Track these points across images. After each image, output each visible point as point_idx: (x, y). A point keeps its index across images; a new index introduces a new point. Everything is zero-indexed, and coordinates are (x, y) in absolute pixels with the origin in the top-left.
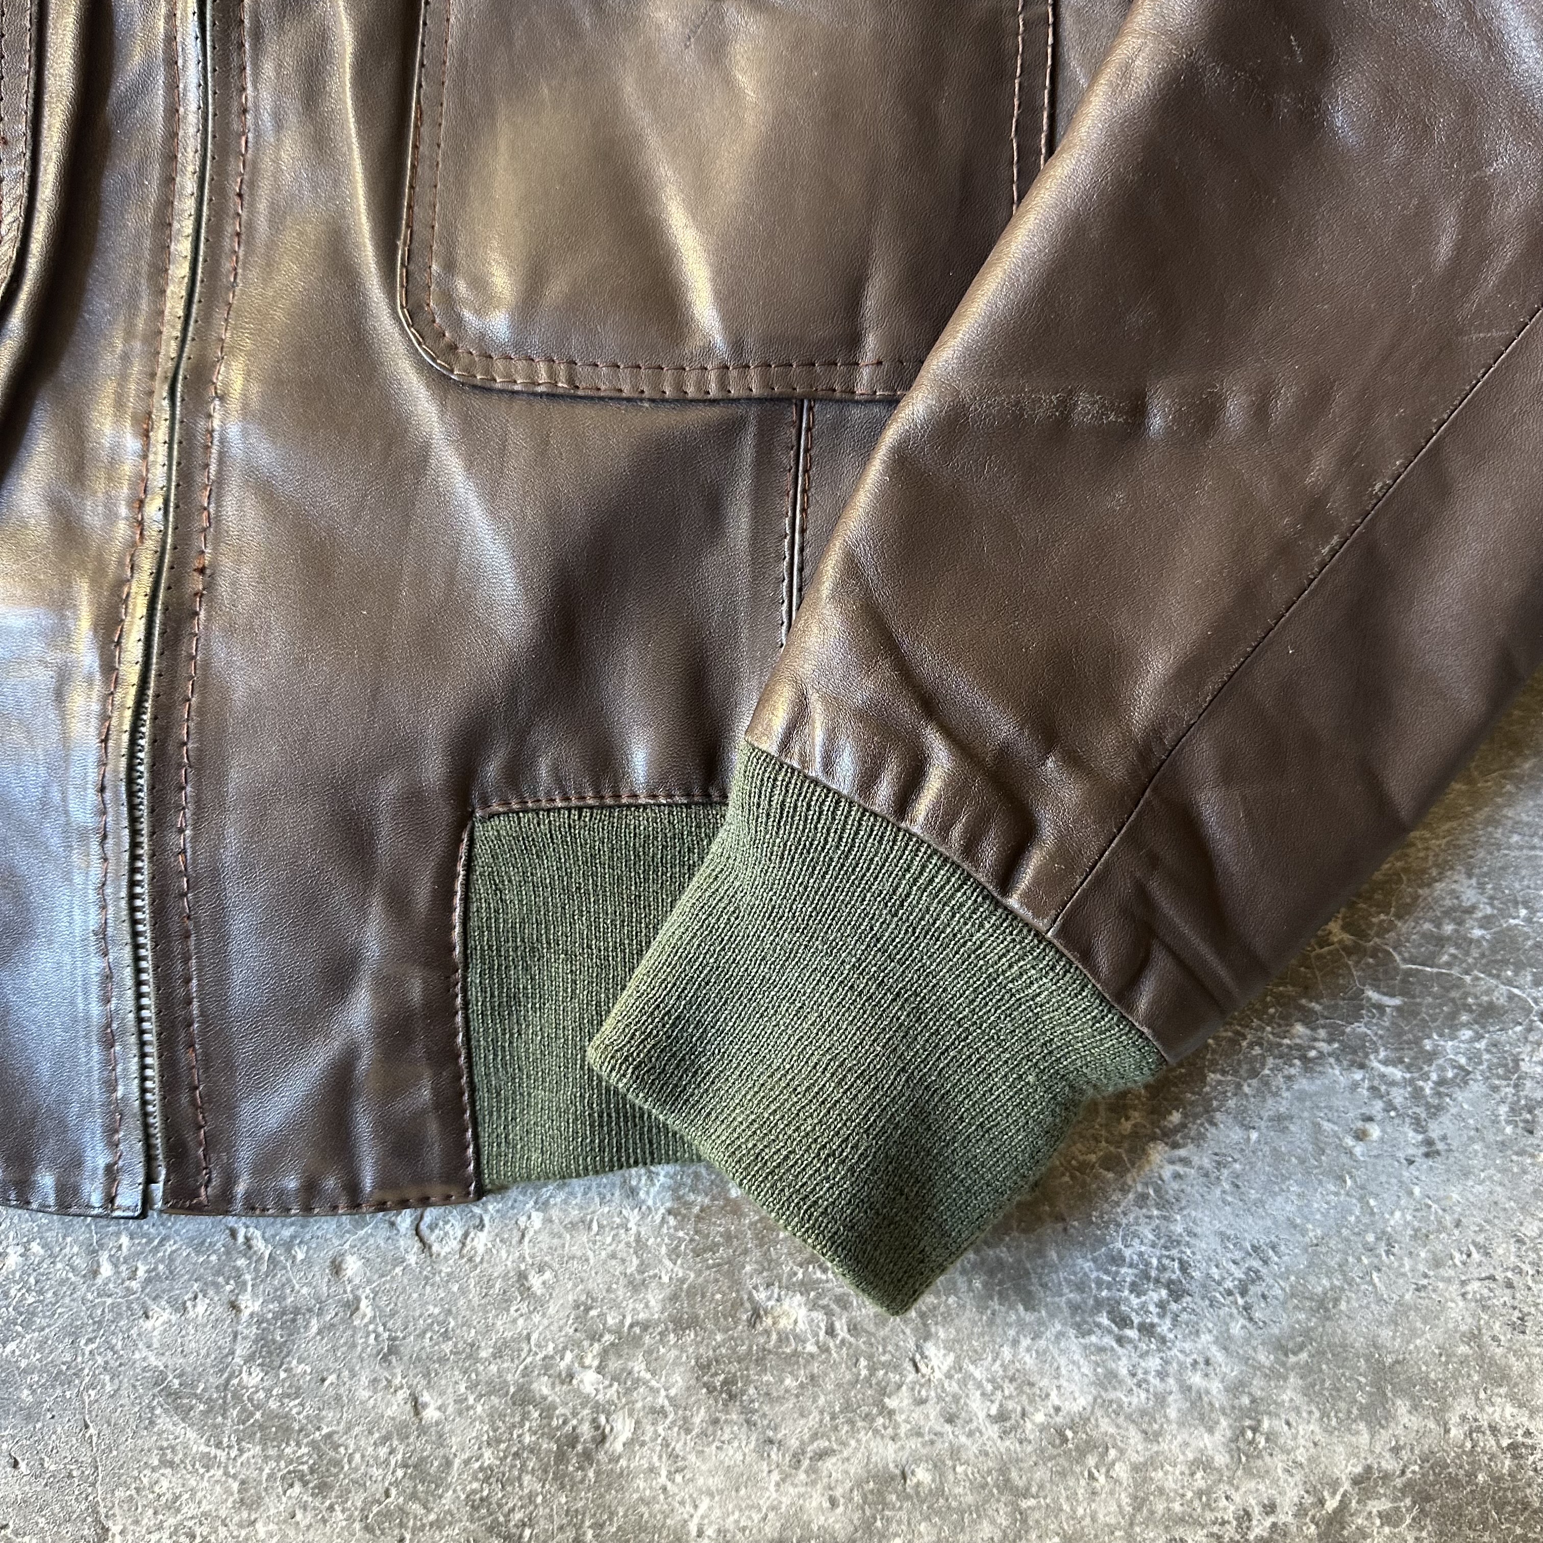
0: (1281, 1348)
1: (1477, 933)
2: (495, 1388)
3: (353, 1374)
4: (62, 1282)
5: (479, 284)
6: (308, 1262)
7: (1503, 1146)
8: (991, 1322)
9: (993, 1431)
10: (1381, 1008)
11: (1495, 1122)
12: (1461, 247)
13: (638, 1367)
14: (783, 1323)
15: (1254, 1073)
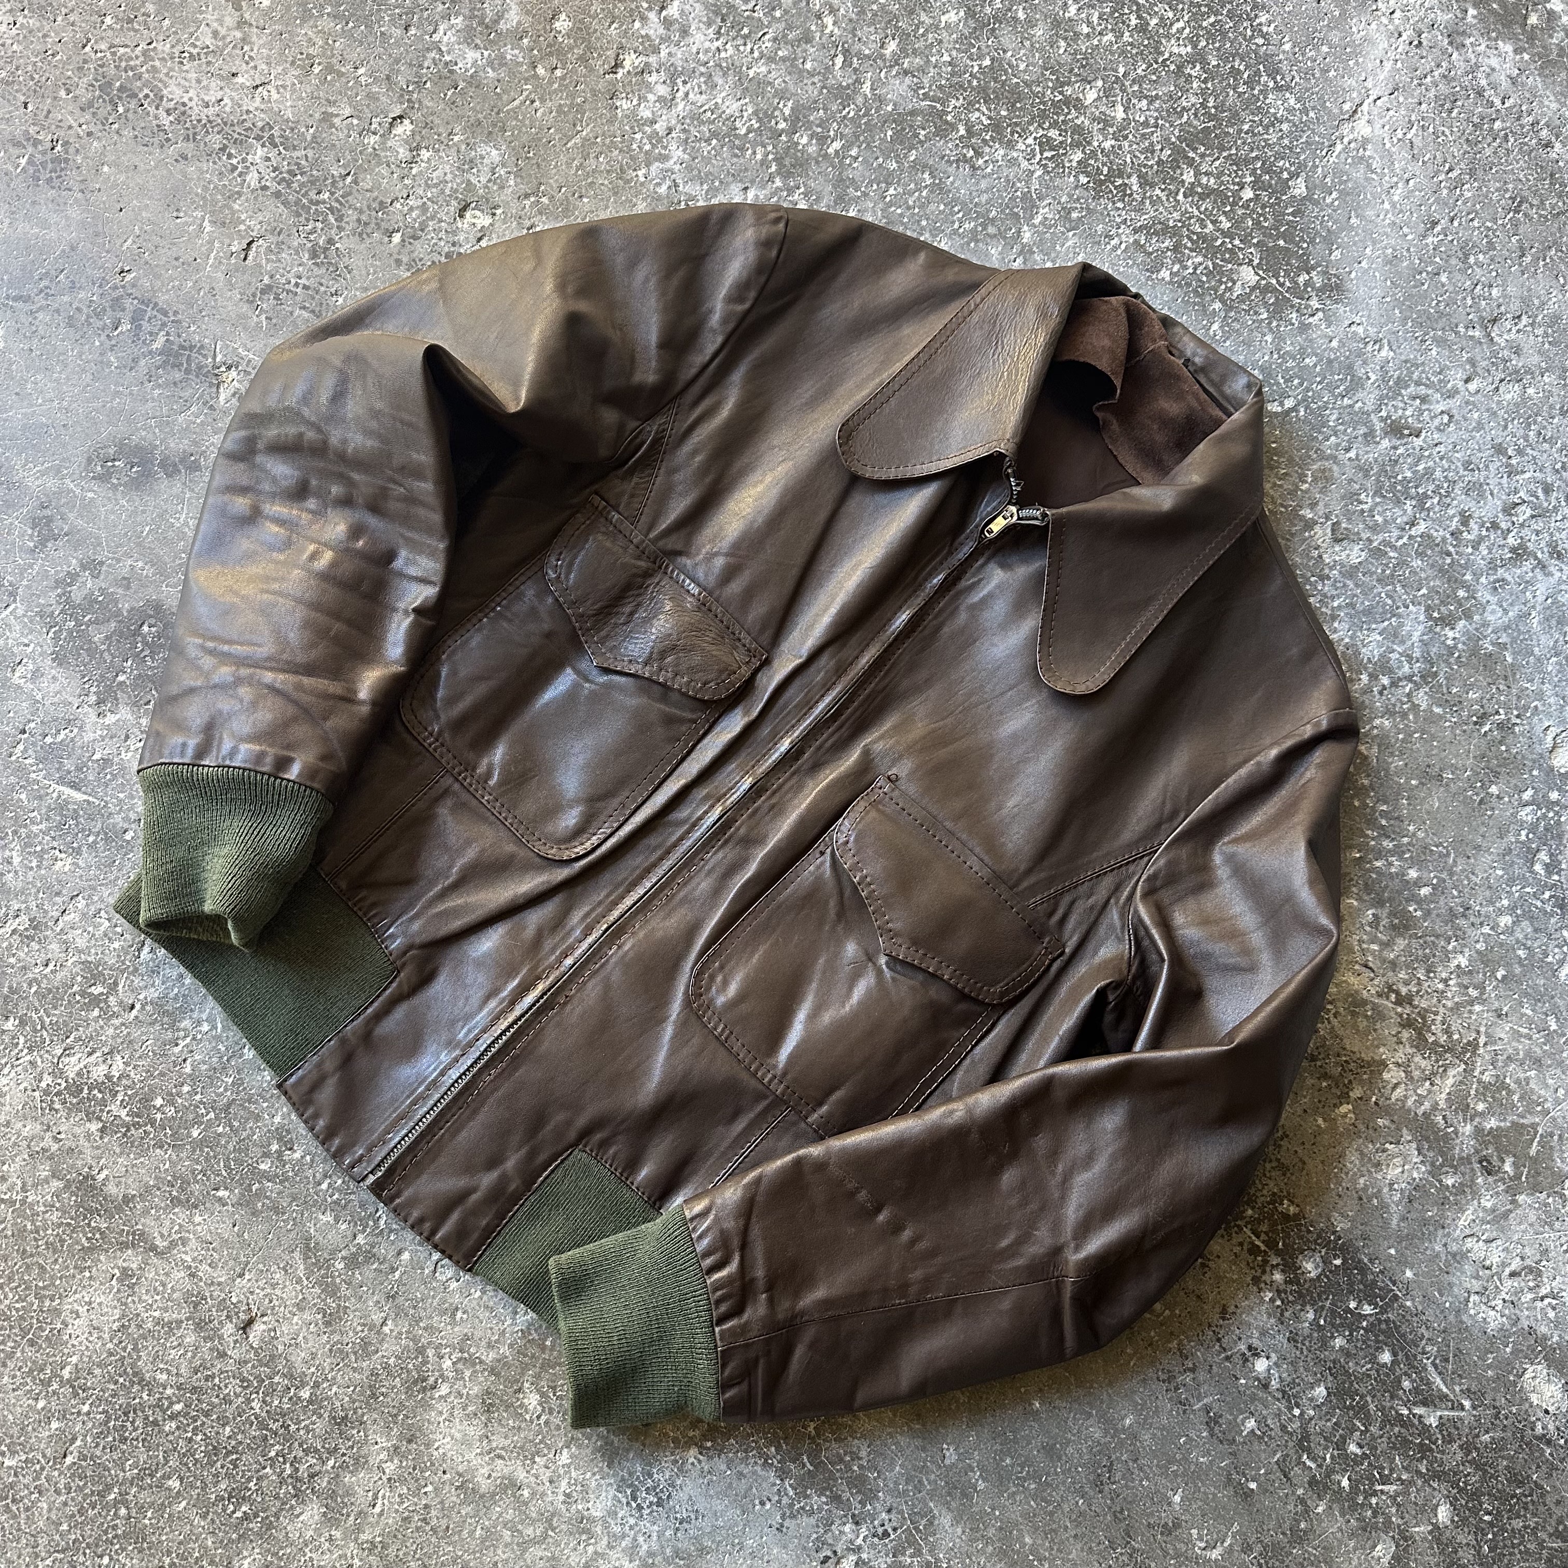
0: (677, 1553)
1: (855, 1468)
2: (415, 1340)
3: (373, 1293)
4: (307, 1177)
5: (726, 983)
6: (393, 1242)
7: (805, 1548)
8: (592, 1460)
9: (561, 1498)
10: (804, 1466)
11: (809, 1537)
12: (1009, 1247)
13: (467, 1374)
14: (525, 1401)
15: (746, 1451)
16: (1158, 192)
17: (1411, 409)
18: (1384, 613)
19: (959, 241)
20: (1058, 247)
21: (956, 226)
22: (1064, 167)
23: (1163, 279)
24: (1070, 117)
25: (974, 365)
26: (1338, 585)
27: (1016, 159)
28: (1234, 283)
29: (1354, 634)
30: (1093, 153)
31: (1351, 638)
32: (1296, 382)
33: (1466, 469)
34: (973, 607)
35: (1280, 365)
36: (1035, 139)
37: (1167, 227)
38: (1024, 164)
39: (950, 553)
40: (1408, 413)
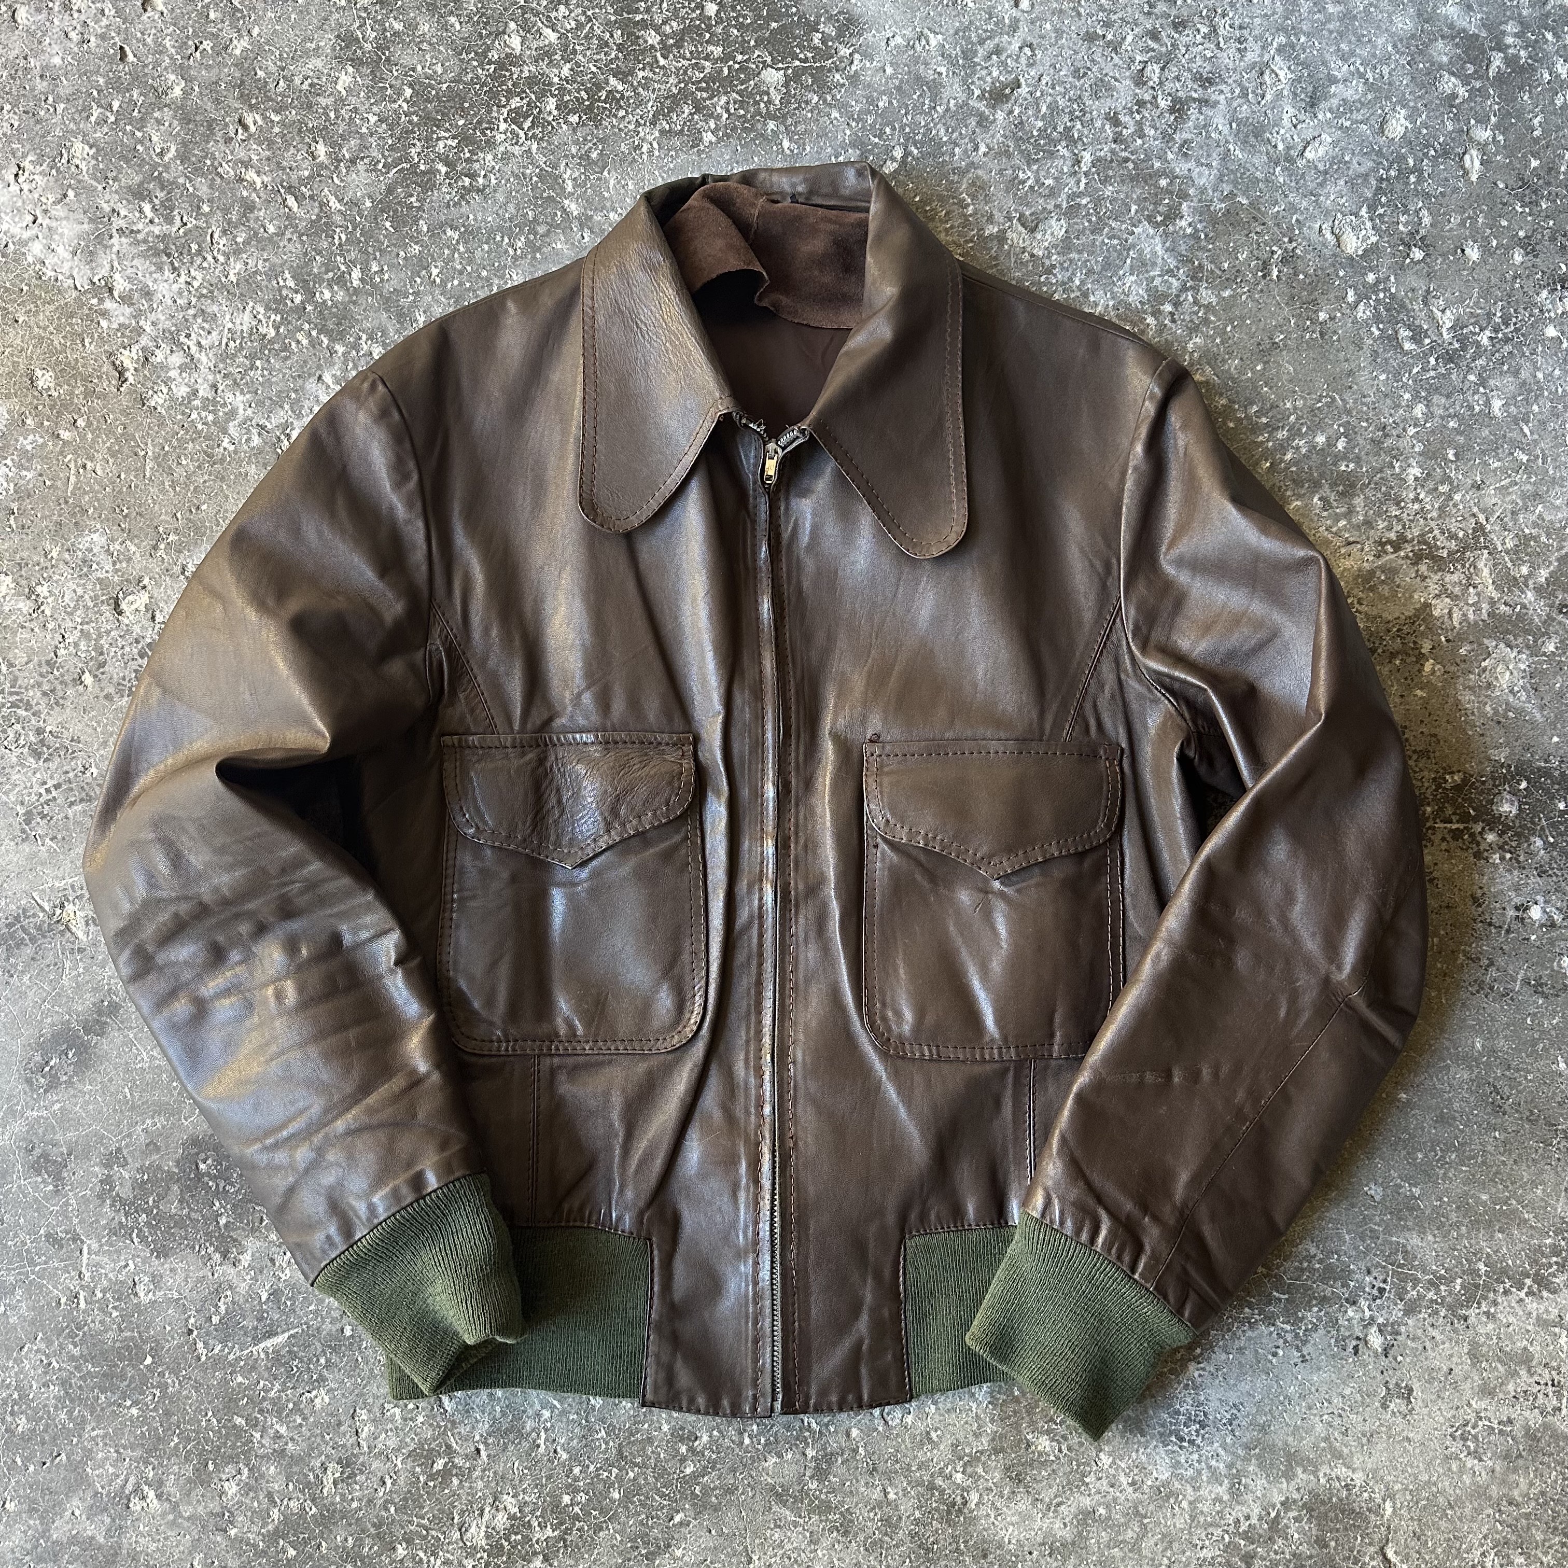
0: (1248, 1448)
1: (1317, 1266)
2: (920, 1483)
3: (857, 1481)
4: (728, 1448)
5: (898, 1014)
6: (836, 1432)
7: (1333, 1356)
8: (1127, 1443)
9: (1130, 1490)
10: (1280, 1300)
11: (1330, 1346)
12: (1288, 1013)
13: (980, 1470)
14: (1039, 1448)
15: (1229, 1330)
16: (641, 74)
17: (994, 69)
18: (1120, 254)
19: (525, 263)
20: (606, 195)
21: (511, 252)
22: (549, 123)
23: (711, 142)
24: (515, 76)
25: (636, 359)
26: (1066, 265)
27: (506, 152)
28: (768, 94)
29: (1112, 293)
30: (561, 89)
31: (1113, 298)
32: (888, 130)
33: (1079, 78)
34: (811, 547)
35: (863, 127)
36: (505, 120)
37: (674, 96)
38: (517, 150)
39: (754, 522)
40: (995, 74)
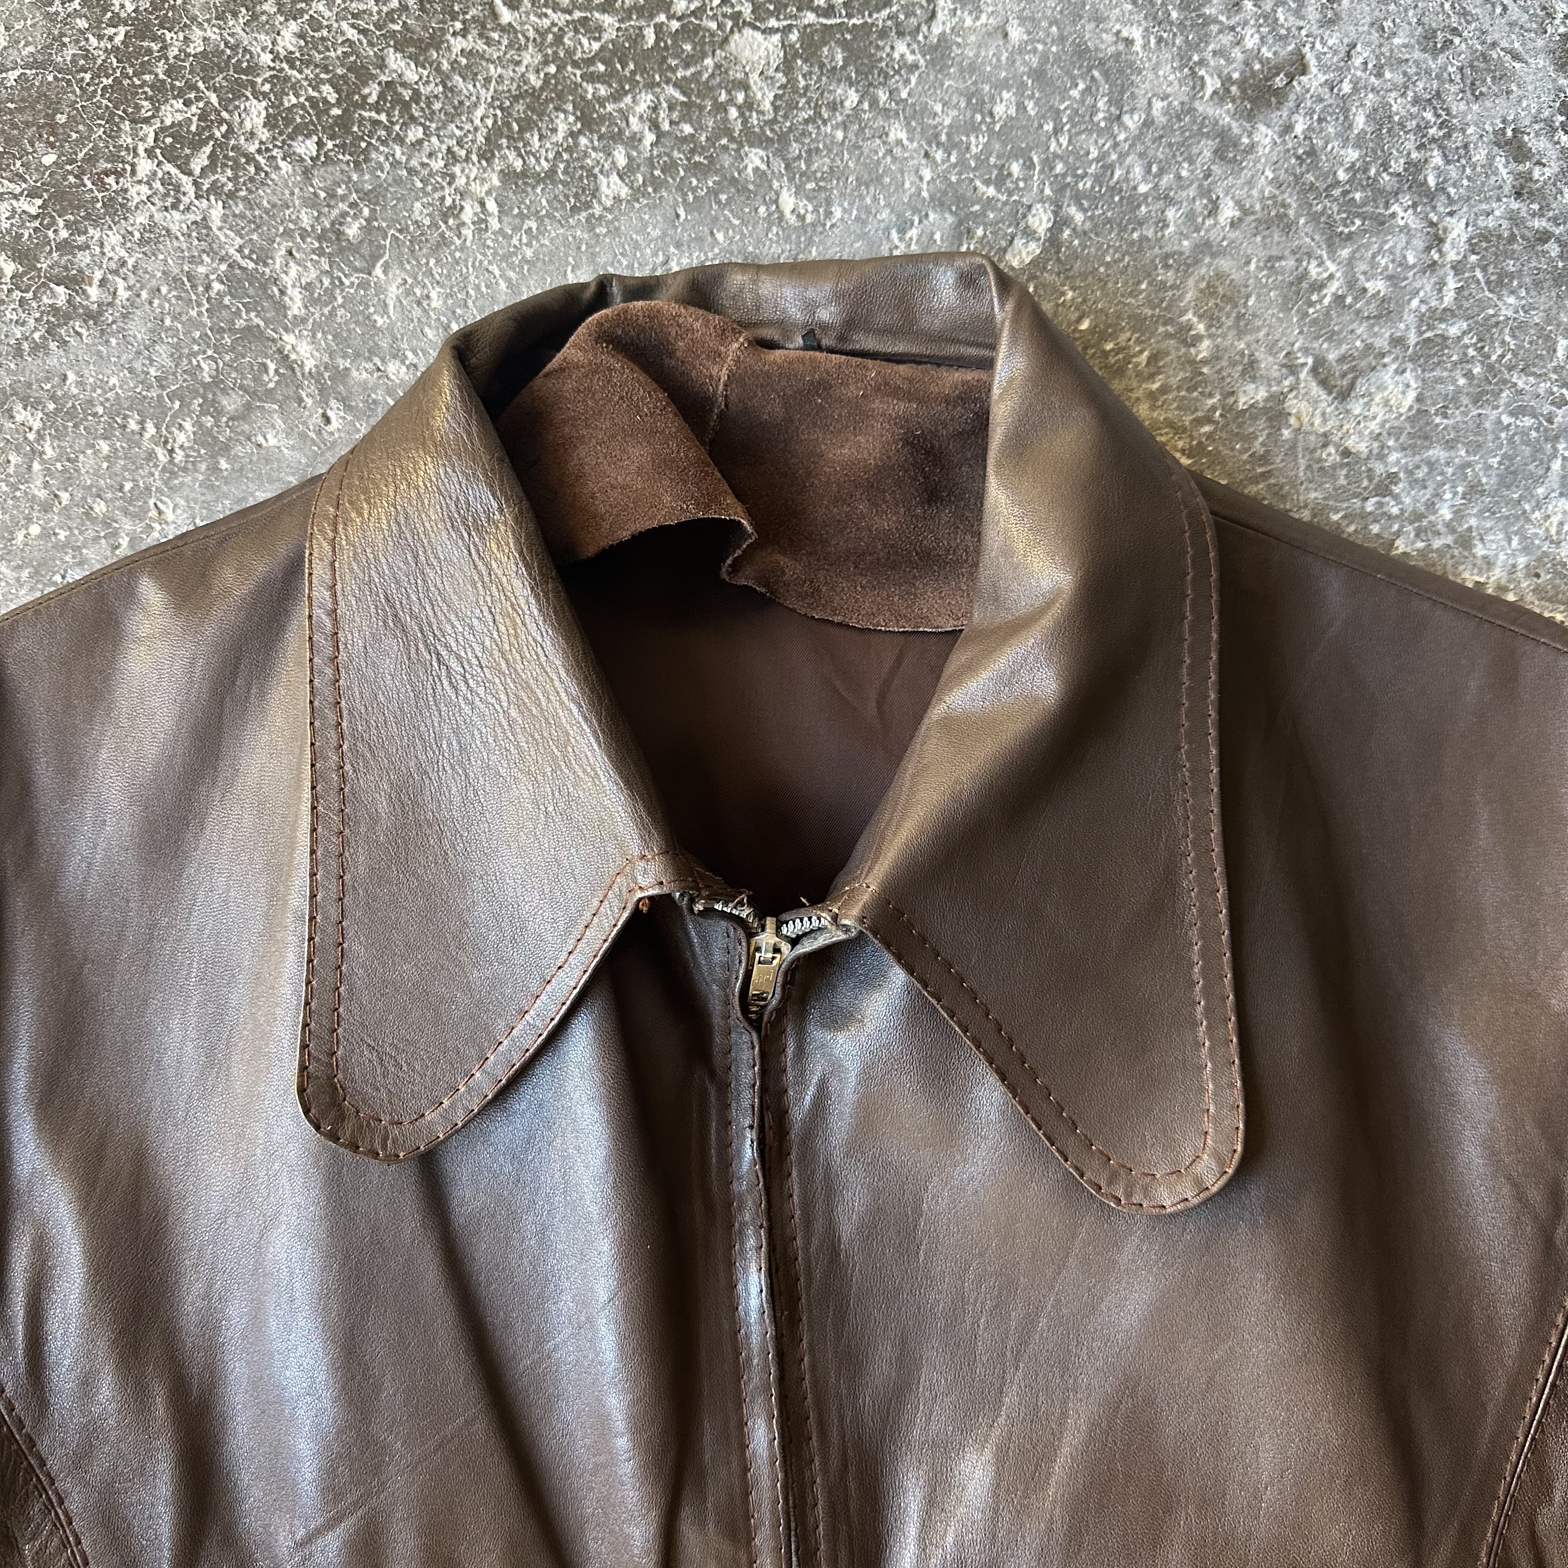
16: (458, 44)
17: (1249, 31)
18: (1537, 450)
19: (192, 481)
20: (380, 322)
21: (162, 456)
22: (250, 159)
23: (617, 199)
24: (173, 52)
25: (438, 738)
26: (1420, 474)
27: (152, 227)
28: (746, 87)
29: (1524, 538)
30: (279, 81)
31: (1526, 550)
32: (1016, 168)
33: (1435, 52)
34: (854, 1147)
35: (962, 162)
36: (150, 153)
37: (534, 94)
38: (176, 221)
39: (724, 1088)
40: (1251, 42)
